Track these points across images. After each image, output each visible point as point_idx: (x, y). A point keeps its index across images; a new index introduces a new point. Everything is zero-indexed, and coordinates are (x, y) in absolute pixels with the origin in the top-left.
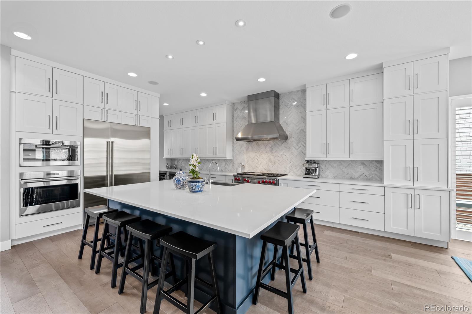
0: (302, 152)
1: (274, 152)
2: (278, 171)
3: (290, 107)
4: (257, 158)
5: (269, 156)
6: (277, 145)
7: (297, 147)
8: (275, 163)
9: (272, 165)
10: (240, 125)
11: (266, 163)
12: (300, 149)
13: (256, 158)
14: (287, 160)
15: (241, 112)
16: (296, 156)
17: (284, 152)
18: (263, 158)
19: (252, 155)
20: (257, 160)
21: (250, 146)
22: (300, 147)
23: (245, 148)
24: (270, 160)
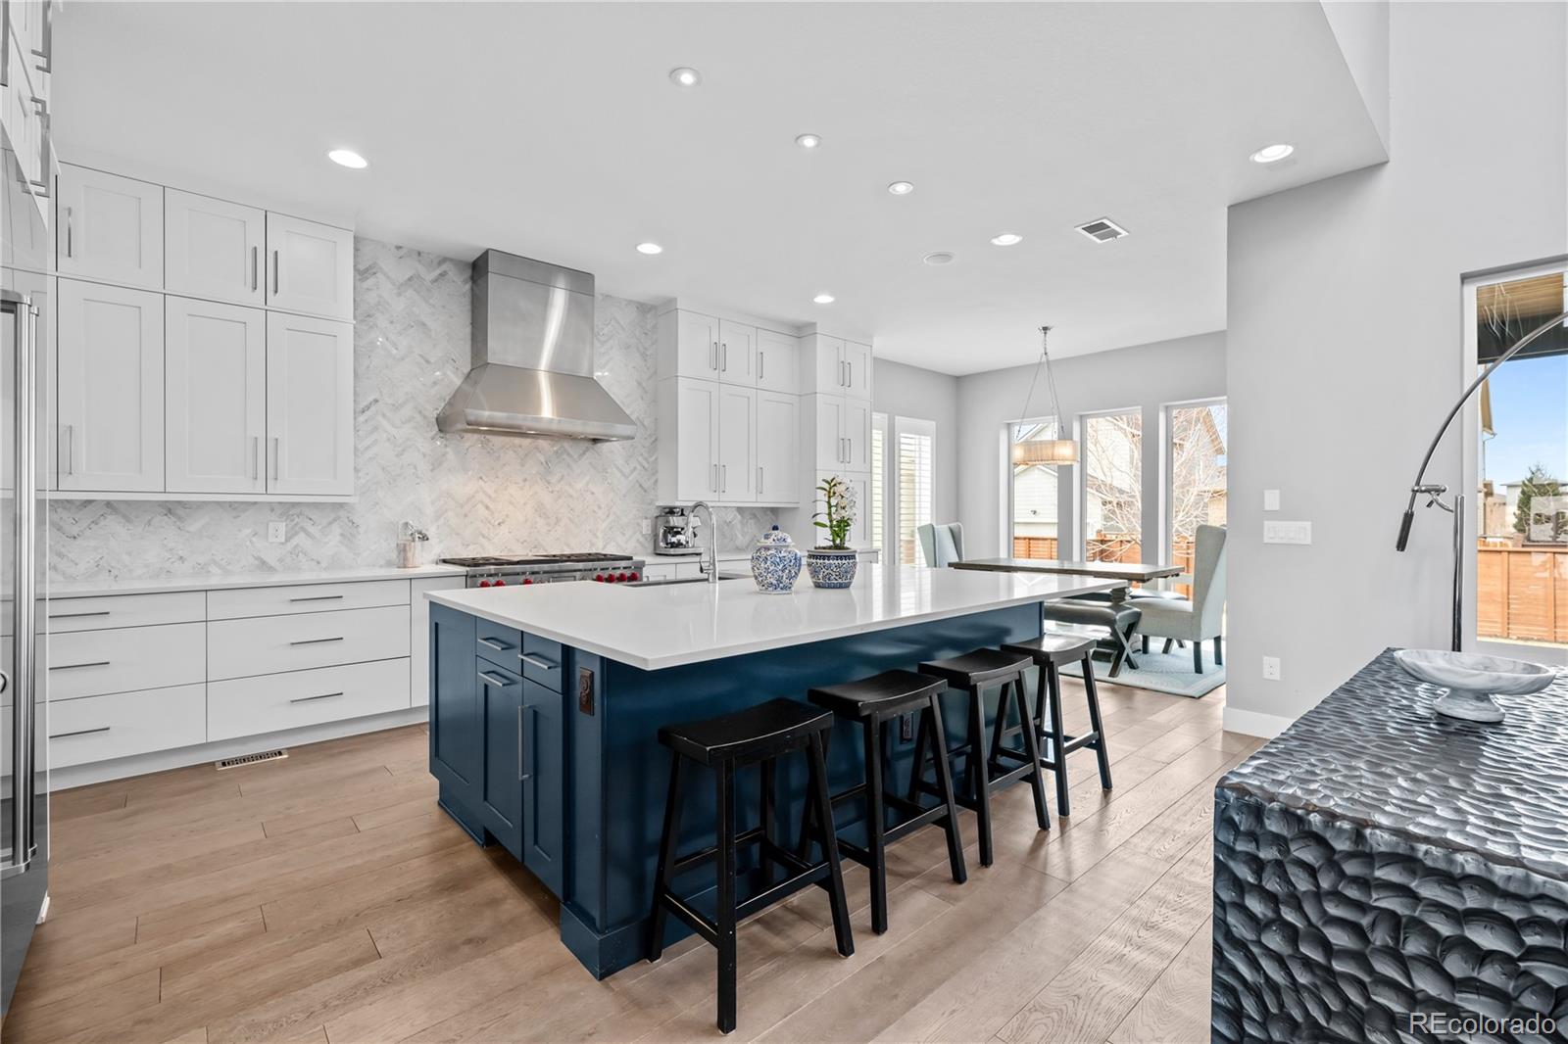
0: (641, 486)
1: (554, 479)
2: (568, 545)
3: (605, 342)
4: (487, 501)
5: (536, 493)
6: (565, 456)
7: (627, 471)
8: (558, 521)
9: (548, 524)
10: (394, 352)
11: (526, 521)
12: (635, 474)
13: (482, 502)
14: (599, 507)
15: (399, 295)
16: (624, 496)
17: (588, 484)
18: (511, 503)
19: (460, 485)
20: (487, 508)
21: (448, 449)
22: (635, 468)
23: (424, 455)
24: (540, 510)
